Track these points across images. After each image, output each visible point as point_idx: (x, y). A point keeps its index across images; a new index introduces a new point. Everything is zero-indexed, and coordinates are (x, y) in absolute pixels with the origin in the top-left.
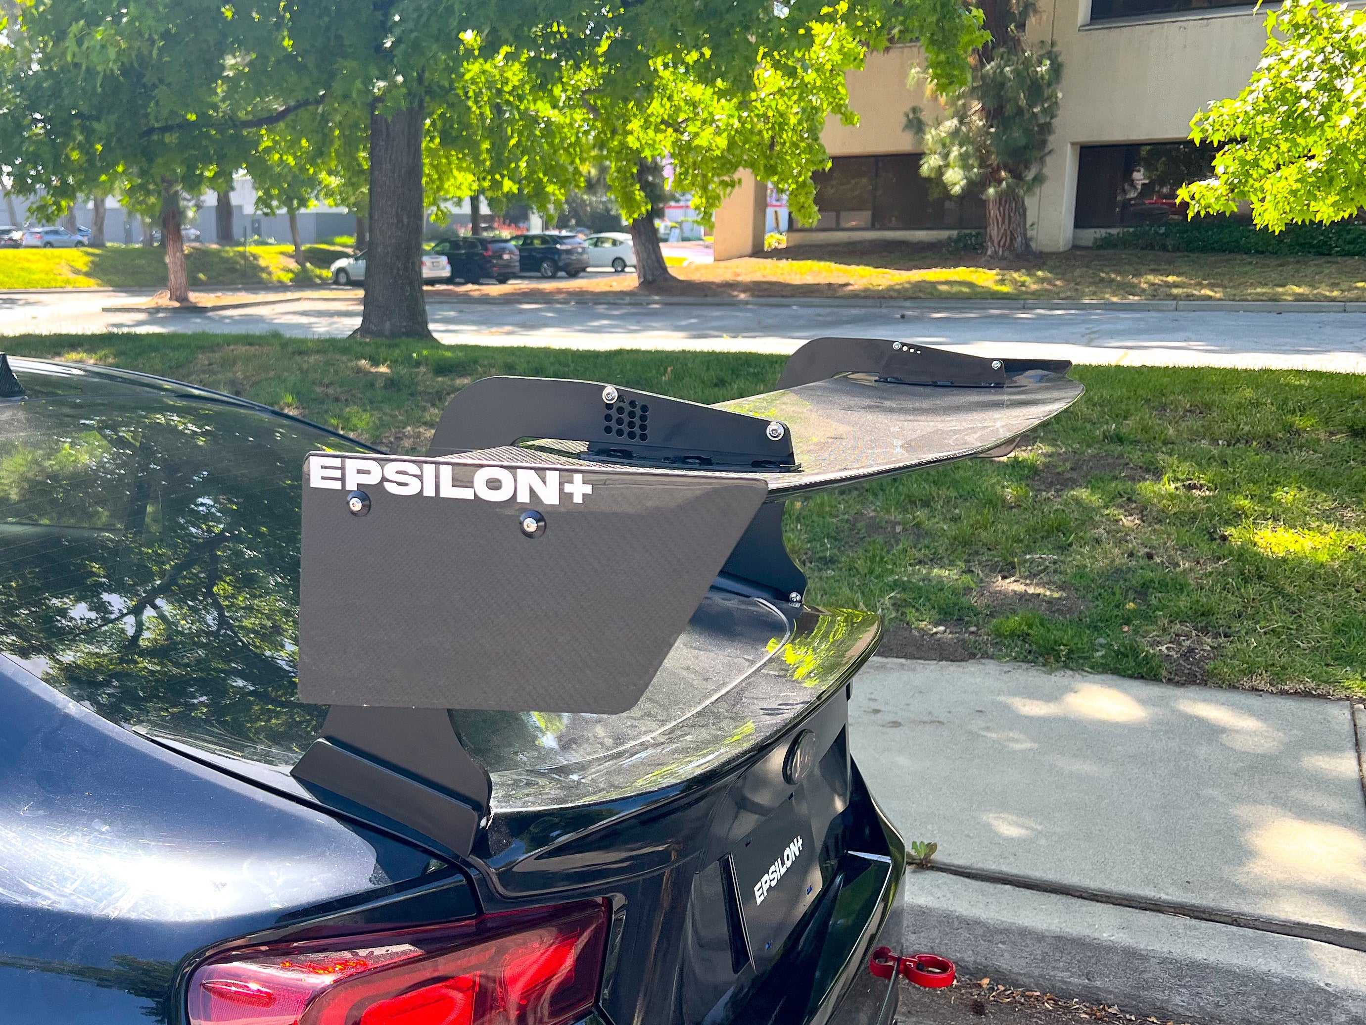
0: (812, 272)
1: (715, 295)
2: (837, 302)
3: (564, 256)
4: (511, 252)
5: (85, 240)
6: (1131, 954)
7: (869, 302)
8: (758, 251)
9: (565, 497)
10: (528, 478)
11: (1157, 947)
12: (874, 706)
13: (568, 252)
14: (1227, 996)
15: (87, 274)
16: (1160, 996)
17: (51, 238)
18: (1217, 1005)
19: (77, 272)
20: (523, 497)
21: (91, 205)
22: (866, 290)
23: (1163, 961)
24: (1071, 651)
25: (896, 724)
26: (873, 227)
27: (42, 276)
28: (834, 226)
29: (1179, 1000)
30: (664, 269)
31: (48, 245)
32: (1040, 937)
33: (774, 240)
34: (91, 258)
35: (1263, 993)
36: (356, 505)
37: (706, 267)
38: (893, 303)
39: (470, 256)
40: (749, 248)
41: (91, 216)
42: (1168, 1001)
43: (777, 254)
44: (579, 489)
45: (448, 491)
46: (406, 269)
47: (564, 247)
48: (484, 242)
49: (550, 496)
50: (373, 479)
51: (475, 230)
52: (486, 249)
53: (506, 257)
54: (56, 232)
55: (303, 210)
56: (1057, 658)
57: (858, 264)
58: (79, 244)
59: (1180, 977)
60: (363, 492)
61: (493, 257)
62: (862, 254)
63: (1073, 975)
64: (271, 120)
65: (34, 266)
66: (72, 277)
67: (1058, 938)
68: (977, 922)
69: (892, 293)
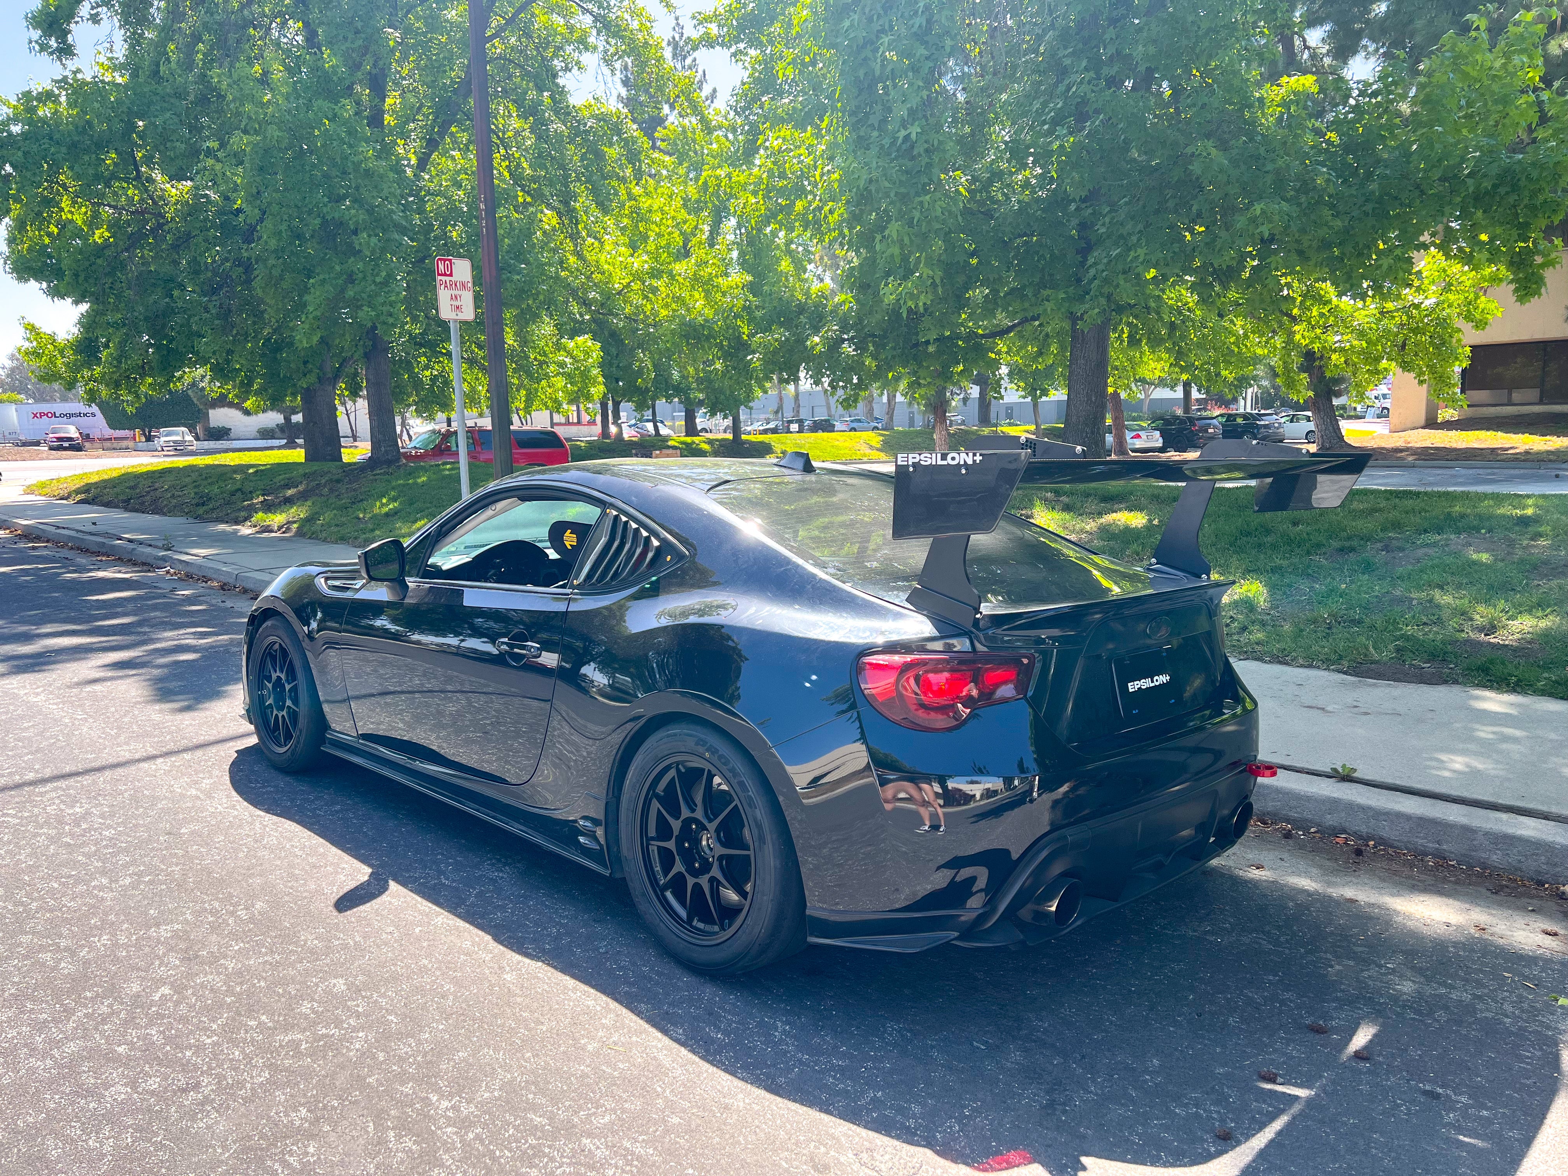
0: (1478, 440)
1: (1385, 459)
2: (1498, 464)
3: (1262, 430)
4: (1215, 427)
5: (880, 426)
6: (1467, 830)
7: (1529, 464)
8: (1431, 423)
9: (974, 461)
10: (963, 455)
11: (1484, 825)
12: (1355, 704)
13: (1265, 426)
14: (1526, 856)
15: (878, 450)
16: (1483, 855)
17: (855, 425)
18: (1520, 861)
19: (871, 447)
20: (962, 463)
21: (885, 399)
22: (1527, 453)
23: (1486, 834)
24: (1519, 680)
25: (1366, 714)
26: (1541, 402)
27: (847, 451)
28: (1506, 401)
29: (1496, 858)
30: (1341, 438)
31: (853, 429)
32: (1408, 818)
33: (1446, 414)
34: (881, 438)
35: (1549, 854)
36: (911, 469)
37: (1382, 436)
38: (1551, 465)
39: (1180, 431)
40: (1422, 421)
41: (886, 407)
42: (1488, 859)
43: (1449, 425)
44: (978, 458)
45: (940, 462)
46: (1093, 433)
47: (1262, 423)
48: (1191, 420)
49: (970, 461)
50: (917, 460)
51: (1187, 409)
52: (1195, 425)
53: (1210, 431)
54: (859, 421)
55: (1044, 399)
56: (1508, 685)
57: (1523, 433)
58: (875, 428)
59: (1496, 844)
60: (914, 465)
61: (1200, 431)
62: (1529, 424)
63: (1429, 841)
64: (1002, 333)
65: (841, 444)
66: (868, 451)
67: (1420, 819)
68: (1370, 808)
69: (1551, 457)
